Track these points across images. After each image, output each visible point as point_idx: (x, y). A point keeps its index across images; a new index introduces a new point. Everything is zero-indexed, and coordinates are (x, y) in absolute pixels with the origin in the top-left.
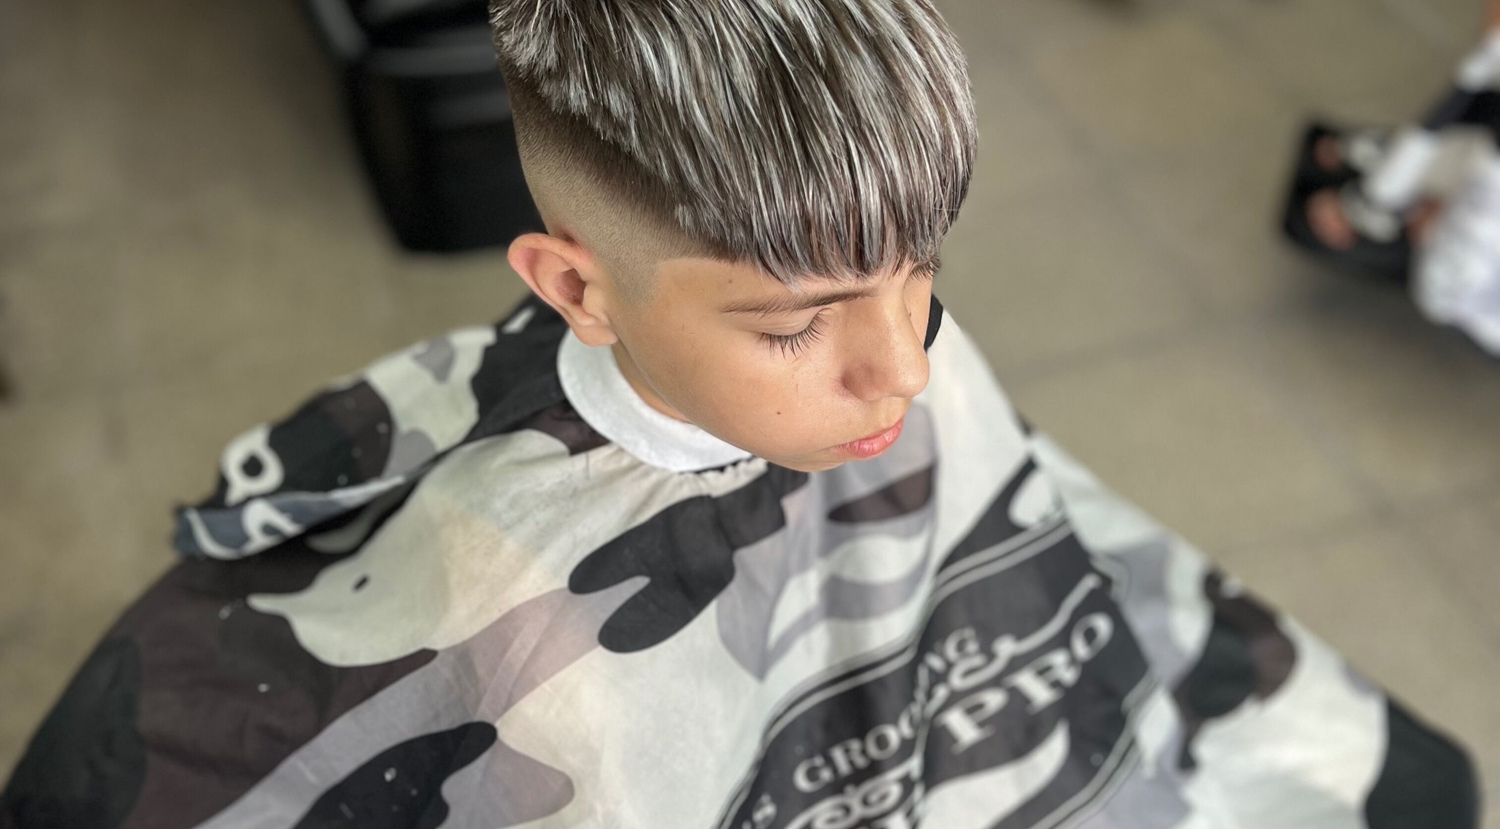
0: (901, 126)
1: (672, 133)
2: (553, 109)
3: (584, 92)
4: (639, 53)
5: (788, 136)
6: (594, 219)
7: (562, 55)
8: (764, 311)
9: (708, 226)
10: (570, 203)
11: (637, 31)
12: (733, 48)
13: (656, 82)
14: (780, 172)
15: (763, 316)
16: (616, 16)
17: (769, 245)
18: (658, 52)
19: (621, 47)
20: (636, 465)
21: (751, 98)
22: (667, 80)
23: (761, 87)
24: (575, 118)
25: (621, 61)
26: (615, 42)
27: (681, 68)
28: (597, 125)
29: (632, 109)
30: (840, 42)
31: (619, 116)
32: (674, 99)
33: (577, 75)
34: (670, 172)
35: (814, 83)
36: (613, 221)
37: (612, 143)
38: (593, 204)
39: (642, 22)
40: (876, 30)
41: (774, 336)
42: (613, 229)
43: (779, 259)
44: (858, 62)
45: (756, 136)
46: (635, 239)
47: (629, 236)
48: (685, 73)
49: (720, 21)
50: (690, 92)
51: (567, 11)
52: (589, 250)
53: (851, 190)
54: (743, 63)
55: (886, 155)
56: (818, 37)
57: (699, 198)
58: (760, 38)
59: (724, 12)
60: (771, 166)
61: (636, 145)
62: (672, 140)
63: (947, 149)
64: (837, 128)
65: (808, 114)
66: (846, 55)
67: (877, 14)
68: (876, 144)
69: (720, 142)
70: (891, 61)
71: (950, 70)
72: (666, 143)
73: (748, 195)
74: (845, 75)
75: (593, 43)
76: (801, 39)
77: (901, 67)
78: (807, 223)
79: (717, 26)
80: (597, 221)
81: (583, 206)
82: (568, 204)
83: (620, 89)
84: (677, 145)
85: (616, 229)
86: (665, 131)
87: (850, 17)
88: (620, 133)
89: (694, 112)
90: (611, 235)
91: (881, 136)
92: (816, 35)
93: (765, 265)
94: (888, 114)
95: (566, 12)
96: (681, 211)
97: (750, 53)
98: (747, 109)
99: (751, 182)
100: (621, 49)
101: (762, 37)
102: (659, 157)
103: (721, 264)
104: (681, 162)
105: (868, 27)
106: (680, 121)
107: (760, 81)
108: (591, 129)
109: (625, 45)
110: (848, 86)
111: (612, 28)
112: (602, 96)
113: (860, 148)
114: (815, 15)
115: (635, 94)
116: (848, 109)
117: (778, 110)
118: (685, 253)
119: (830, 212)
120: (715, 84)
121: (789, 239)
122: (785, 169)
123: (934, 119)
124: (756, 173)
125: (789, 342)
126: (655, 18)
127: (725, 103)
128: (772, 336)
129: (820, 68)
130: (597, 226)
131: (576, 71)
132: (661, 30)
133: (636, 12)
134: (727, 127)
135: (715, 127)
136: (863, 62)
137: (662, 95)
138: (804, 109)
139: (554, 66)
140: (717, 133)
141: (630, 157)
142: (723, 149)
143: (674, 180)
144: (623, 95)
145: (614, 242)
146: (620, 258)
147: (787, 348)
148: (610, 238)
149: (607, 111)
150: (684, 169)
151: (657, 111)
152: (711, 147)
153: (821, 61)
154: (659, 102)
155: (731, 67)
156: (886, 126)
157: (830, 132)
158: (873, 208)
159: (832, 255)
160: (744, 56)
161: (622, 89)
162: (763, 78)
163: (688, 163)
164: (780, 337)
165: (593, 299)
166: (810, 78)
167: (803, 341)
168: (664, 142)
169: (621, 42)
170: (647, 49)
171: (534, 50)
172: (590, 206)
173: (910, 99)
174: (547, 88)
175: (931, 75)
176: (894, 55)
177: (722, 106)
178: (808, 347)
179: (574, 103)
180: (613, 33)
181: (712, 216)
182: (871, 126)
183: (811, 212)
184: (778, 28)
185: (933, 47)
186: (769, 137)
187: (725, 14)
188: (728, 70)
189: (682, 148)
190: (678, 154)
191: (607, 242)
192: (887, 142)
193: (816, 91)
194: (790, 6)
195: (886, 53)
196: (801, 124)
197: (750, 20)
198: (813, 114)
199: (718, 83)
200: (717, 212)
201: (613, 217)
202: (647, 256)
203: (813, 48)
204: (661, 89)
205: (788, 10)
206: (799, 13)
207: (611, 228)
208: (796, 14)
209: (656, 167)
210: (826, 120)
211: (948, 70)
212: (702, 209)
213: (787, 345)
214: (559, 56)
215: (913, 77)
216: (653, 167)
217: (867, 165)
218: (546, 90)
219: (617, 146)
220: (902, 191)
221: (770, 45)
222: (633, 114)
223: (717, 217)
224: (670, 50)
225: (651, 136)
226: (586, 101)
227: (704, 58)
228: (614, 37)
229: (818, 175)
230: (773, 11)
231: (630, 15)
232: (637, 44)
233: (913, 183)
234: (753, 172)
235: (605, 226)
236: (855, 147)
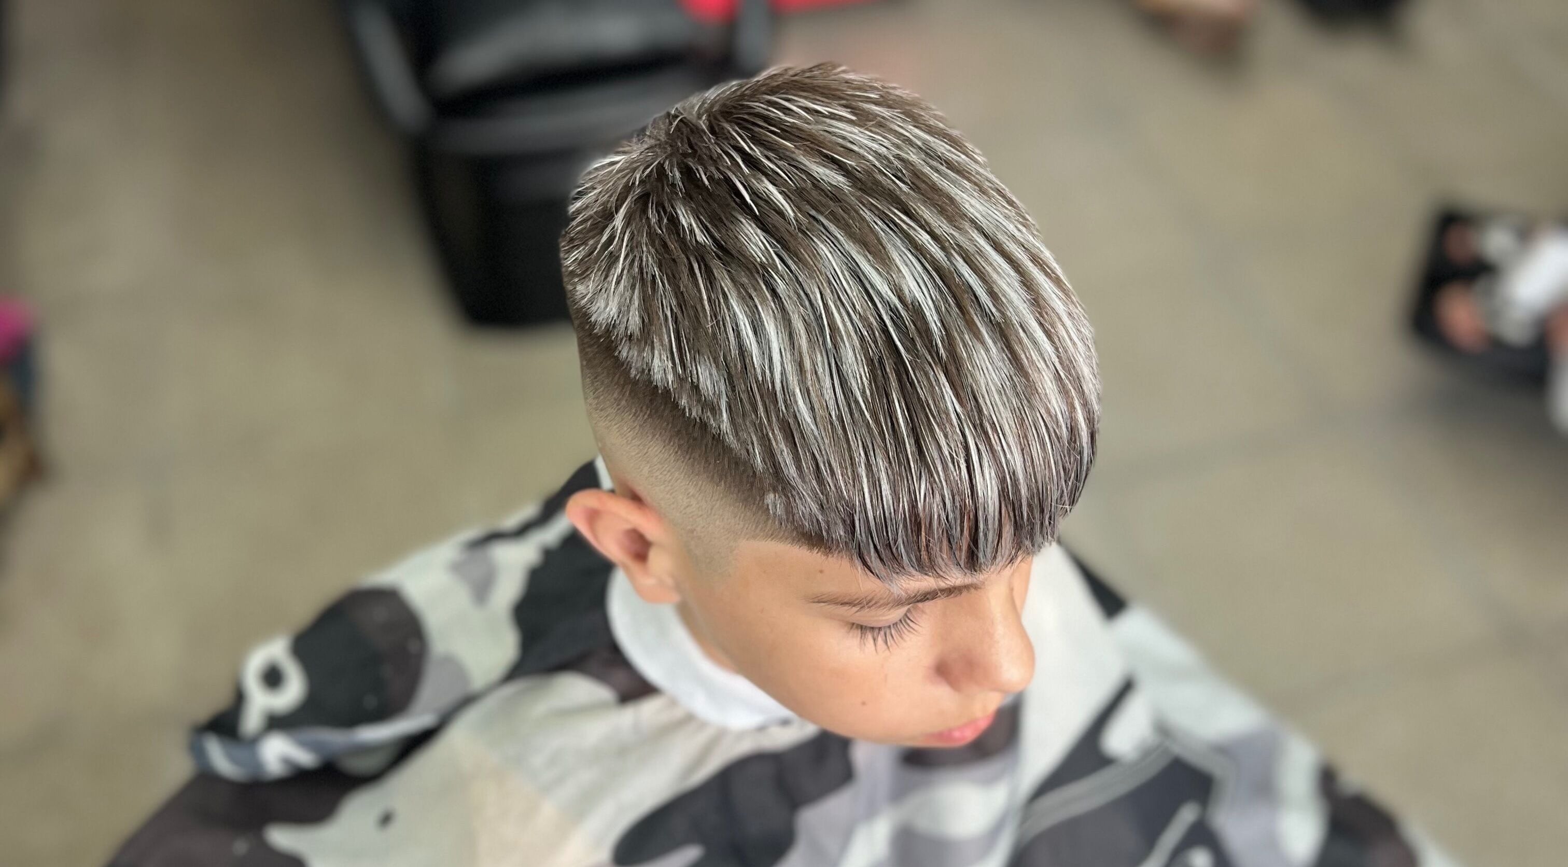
0: (1026, 421)
1: (769, 421)
2: (632, 376)
3: (670, 365)
4: (735, 328)
5: (901, 433)
6: (668, 489)
7: (646, 320)
8: (860, 606)
9: (803, 518)
10: (641, 467)
11: (734, 302)
12: (843, 333)
13: (753, 363)
14: (890, 472)
15: (857, 612)
16: (711, 283)
17: (872, 546)
18: (758, 329)
19: (716, 319)
20: (689, 719)
21: (861, 391)
22: (767, 361)
23: (873, 377)
24: (658, 390)
25: (714, 334)
26: (708, 312)
27: (783, 350)
28: (684, 402)
29: (723, 388)
30: (963, 328)
31: (708, 394)
32: (773, 383)
33: (662, 345)
34: (764, 460)
35: (932, 373)
36: (691, 494)
37: (698, 420)
38: (669, 474)
39: (739, 292)
40: (1003, 314)
41: (866, 627)
42: (690, 502)
43: (881, 560)
44: (982, 351)
45: (864, 431)
46: (714, 515)
47: (708, 511)
48: (788, 357)
49: (829, 300)
50: (793, 381)
51: (655, 272)
52: (660, 516)
53: (968, 491)
54: (854, 350)
55: (1008, 456)
56: (939, 325)
57: (795, 490)
58: (875, 323)
59: (834, 290)
60: (882, 464)
61: (726, 428)
62: (768, 428)
63: (1073, 440)
64: (956, 424)
65: (925, 410)
66: (968, 343)
67: (1004, 296)
68: (998, 441)
69: (824, 436)
70: (1017, 348)
71: (1079, 352)
72: (762, 431)
73: (852, 494)
74: (968, 367)
75: (682, 310)
76: (919, 324)
77: (1029, 355)
78: (916, 523)
79: (826, 305)
80: (671, 491)
81: (658, 473)
82: (639, 468)
83: (711, 365)
84: (773, 433)
85: (694, 502)
86: (761, 417)
87: (973, 298)
88: (709, 413)
89: (796, 402)
90: (687, 507)
91: (1004, 435)
92: (936, 321)
93: (865, 563)
94: (1013, 409)
95: (654, 274)
96: (770, 498)
97: (862, 338)
98: (857, 402)
99: (856, 477)
100: (715, 322)
101: (877, 322)
102: (753, 444)
103: (813, 553)
104: (778, 452)
105: (994, 310)
106: (779, 408)
107: (872, 371)
108: (675, 405)
109: (719, 318)
110: (970, 380)
111: (705, 297)
112: (691, 371)
113: (980, 446)
114: (936, 297)
115: (729, 374)
116: (969, 404)
117: (890, 403)
118: (772, 536)
119: (943, 516)
120: (820, 371)
121: (895, 544)
122: (896, 468)
123: (1061, 410)
124: (862, 471)
125: (882, 633)
126: (755, 290)
127: (831, 393)
128: (864, 627)
129: (940, 358)
130: (671, 495)
131: (661, 340)
132: (761, 305)
133: (733, 280)
134: (832, 418)
135: (818, 419)
136: (987, 350)
137: (760, 379)
138: (919, 403)
139: (637, 332)
140: (820, 425)
141: (718, 439)
142: (826, 445)
143: (768, 468)
144: (714, 371)
145: (690, 513)
146: (695, 530)
147: (880, 640)
148: (685, 509)
149: (696, 388)
150: (781, 460)
151: (753, 393)
152: (812, 438)
153: (942, 351)
154: (755, 385)
155: (840, 352)
156: (1010, 422)
157: (948, 429)
158: (991, 509)
159: (942, 556)
160: (856, 343)
161: (713, 365)
162: (875, 367)
163: (785, 453)
164: (872, 628)
165: (659, 561)
166: (928, 368)
167: (898, 631)
168: (759, 428)
169: (715, 315)
170: (744, 324)
171: (614, 310)
172: (666, 475)
173: (1037, 390)
174: (624, 352)
175: (1061, 363)
176: (1020, 342)
177: (828, 394)
178: (902, 638)
179: (657, 376)
180: (706, 303)
181: (808, 509)
182: (994, 423)
183: (921, 515)
184: (893, 310)
185: (1062, 328)
186: (879, 433)
187: (834, 291)
188: (836, 355)
189: (780, 437)
190: (774, 444)
191: (681, 512)
192: (1010, 439)
193: (934, 383)
194: (909, 287)
195: (1013, 338)
196: (916, 420)
197: (863, 300)
198: (930, 410)
199: (824, 370)
200: (815, 508)
201: (692, 490)
202: (727, 532)
203: (933, 336)
204: (759, 371)
205: (907, 292)
206: (919, 295)
207: (688, 500)
208: (915, 296)
209: (748, 451)
210: (944, 416)
211: (1077, 351)
212: (797, 501)
213: (879, 636)
214: (643, 321)
215: (1041, 365)
216: (744, 452)
217: (986, 464)
218: (624, 354)
219: (704, 426)
220: (1024, 491)
221: (885, 330)
222: (724, 392)
223: (813, 511)
224: (770, 327)
225: (744, 420)
226: (672, 375)
227: (810, 340)
228: (707, 307)
229: (932, 475)
230: (890, 293)
231: (726, 284)
232: (734, 317)
233: (1036, 482)
234: (860, 470)
235: (681, 497)
236: (974, 444)
